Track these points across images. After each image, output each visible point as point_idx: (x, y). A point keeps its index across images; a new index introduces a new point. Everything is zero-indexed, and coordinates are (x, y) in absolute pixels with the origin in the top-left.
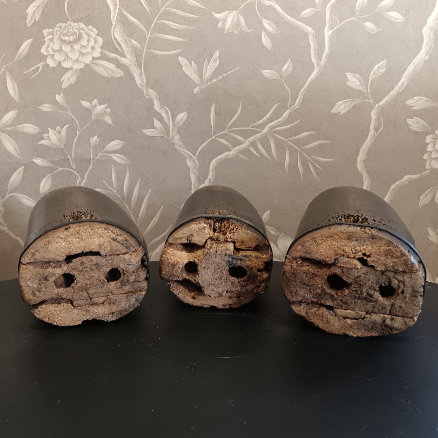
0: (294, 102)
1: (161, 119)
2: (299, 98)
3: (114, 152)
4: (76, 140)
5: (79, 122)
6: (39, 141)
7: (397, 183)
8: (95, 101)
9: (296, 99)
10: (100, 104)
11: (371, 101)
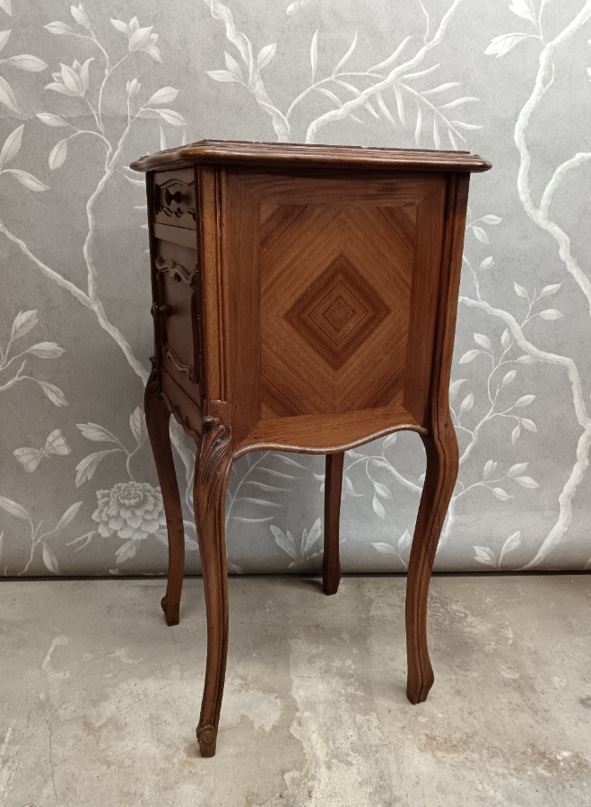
0: (433, 35)
1: (236, 56)
2: (440, 28)
3: (162, 106)
4: (103, 84)
5: (108, 54)
6: (46, 84)
7: (566, 164)
8: (134, 20)
9: (436, 29)
10: (142, 26)
11: (541, 37)
